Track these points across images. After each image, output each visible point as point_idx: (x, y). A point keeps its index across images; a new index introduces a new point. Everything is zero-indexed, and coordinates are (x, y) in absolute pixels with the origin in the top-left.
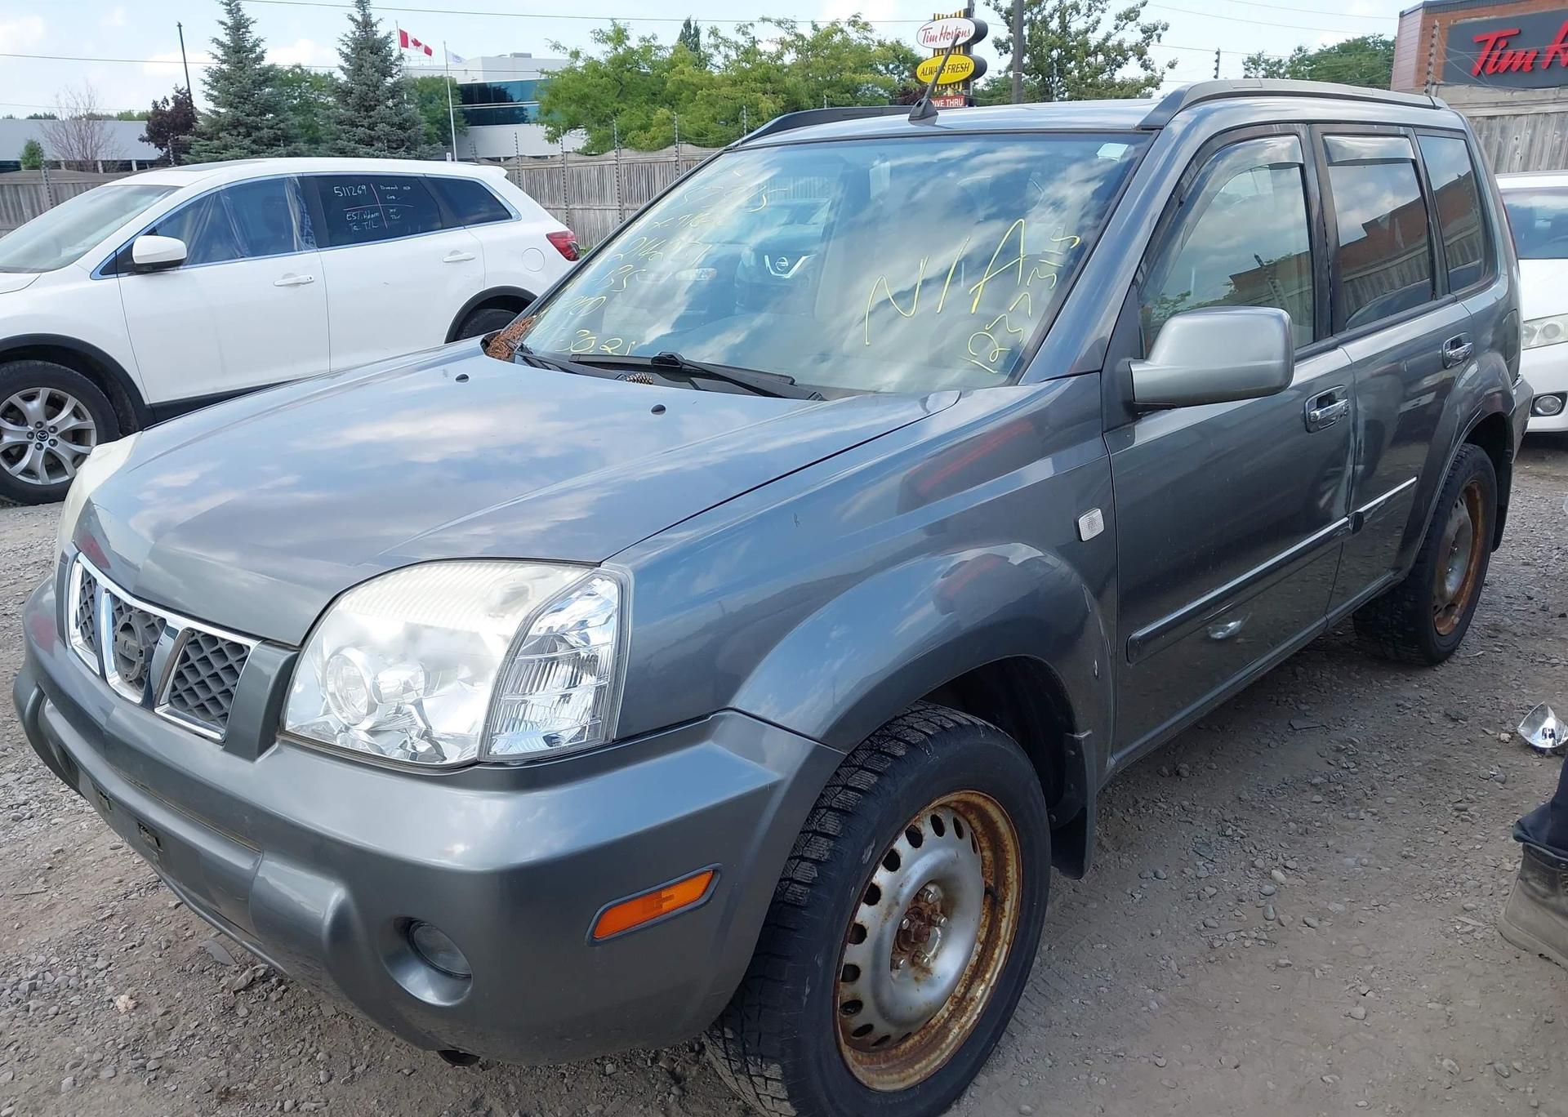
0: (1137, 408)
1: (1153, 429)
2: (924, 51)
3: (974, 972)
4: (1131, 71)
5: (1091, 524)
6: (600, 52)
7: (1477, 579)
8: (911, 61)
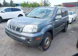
0: (55, 20)
1: (56, 21)
2: (40, 4)
3: (49, 43)
4: (49, 5)
5: (54, 24)
6: (24, 3)
7: (67, 28)
8: (39, 4)
